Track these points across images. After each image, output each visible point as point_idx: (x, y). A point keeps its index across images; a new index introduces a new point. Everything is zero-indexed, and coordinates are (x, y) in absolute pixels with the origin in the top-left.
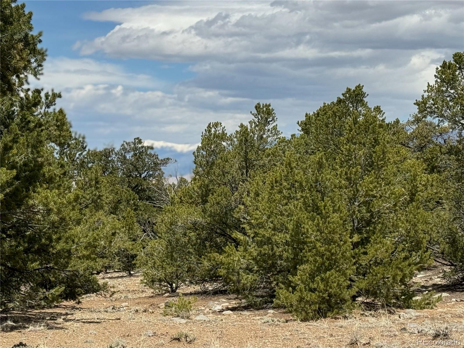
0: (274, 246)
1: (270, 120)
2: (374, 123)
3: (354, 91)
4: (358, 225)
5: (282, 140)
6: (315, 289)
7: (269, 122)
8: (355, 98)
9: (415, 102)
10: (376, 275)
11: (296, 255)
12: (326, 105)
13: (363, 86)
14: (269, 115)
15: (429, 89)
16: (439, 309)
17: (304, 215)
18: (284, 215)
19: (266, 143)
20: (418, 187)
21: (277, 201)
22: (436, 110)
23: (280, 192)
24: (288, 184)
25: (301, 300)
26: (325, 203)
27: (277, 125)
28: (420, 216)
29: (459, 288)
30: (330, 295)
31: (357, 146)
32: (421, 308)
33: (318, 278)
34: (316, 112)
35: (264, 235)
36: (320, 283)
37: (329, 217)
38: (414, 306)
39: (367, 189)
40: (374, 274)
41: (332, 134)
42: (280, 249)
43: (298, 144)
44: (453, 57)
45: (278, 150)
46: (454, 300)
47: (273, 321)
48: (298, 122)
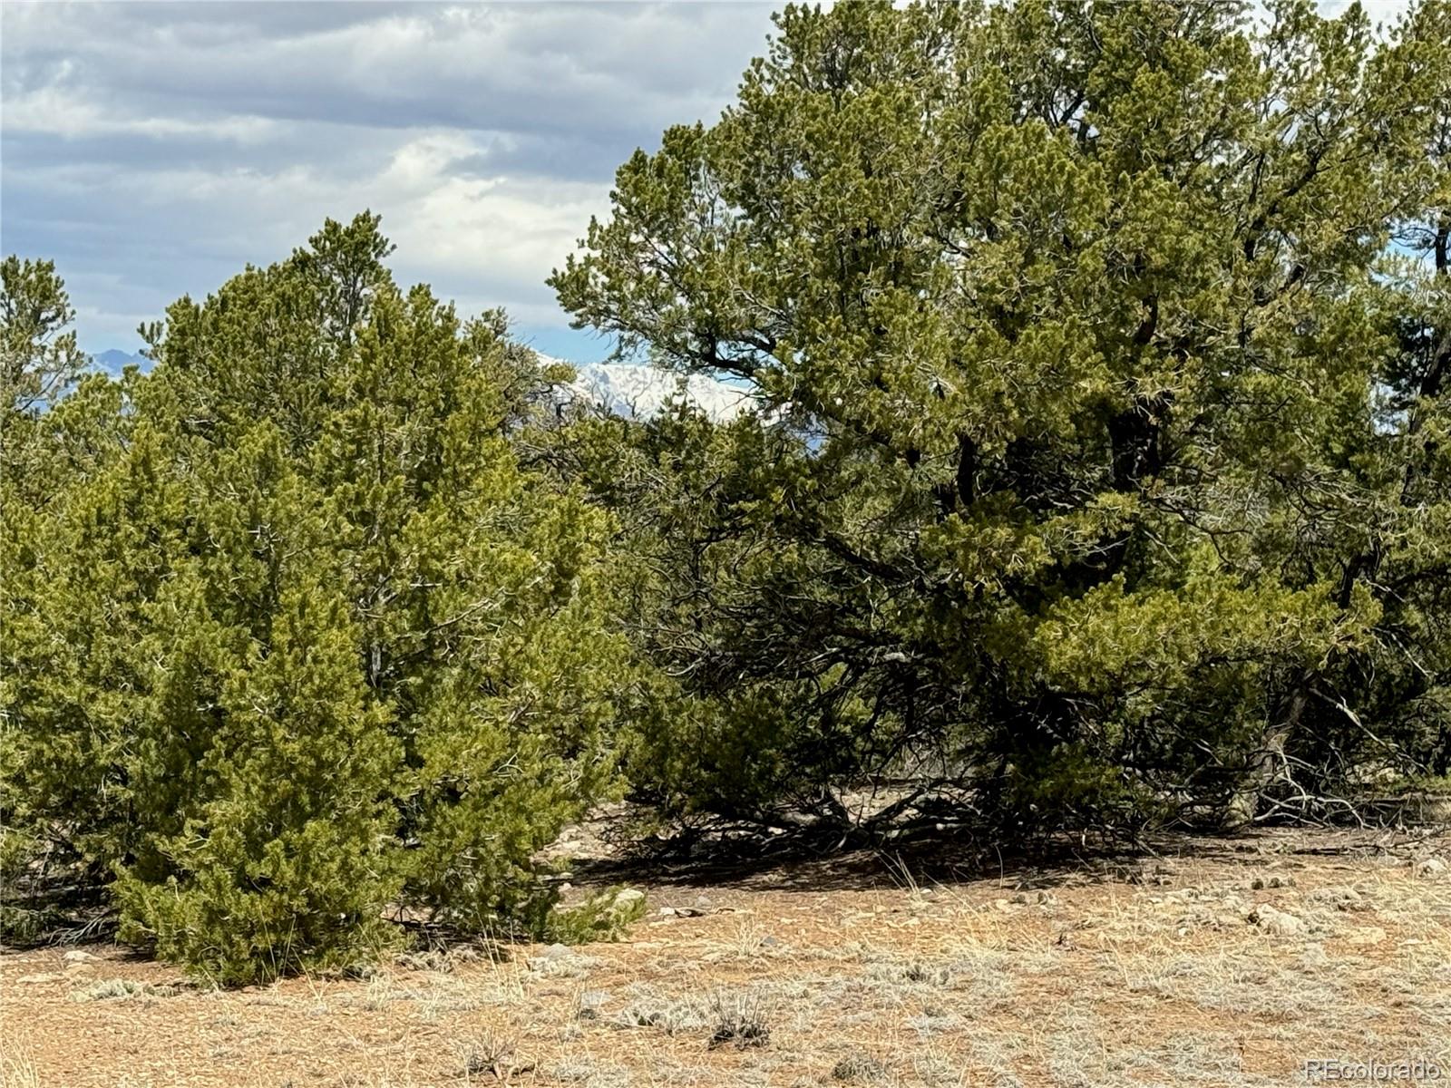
0: (93, 735)
1: (51, 314)
2: (444, 336)
3: (350, 233)
4: (383, 669)
5: (96, 383)
6: (265, 882)
7: (44, 322)
8: (356, 254)
9: (551, 276)
10: (453, 835)
11: (175, 767)
12: (255, 272)
13: (379, 218)
14: (48, 298)
15: (596, 239)
16: (643, 944)
17: (214, 636)
18: (122, 631)
19: (36, 390)
20: (580, 550)
21: (103, 585)
22: (614, 307)
23: (111, 555)
24: (141, 530)
25: (213, 916)
26: (305, 595)
27: (74, 333)
28: (591, 644)
29: (665, 873)
30: (313, 901)
31: (387, 410)
32: (583, 940)
33: (274, 846)
34: (217, 296)
35: (61, 696)
36: (283, 862)
37: (314, 641)
38: (562, 934)
39: (425, 551)
40: (447, 830)
41: (277, 369)
42: (113, 746)
43: (157, 396)
44: (664, 141)
45: (88, 415)
46: (670, 911)
47: (130, 991)
48: (143, 325)
